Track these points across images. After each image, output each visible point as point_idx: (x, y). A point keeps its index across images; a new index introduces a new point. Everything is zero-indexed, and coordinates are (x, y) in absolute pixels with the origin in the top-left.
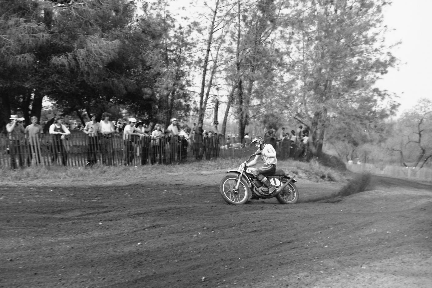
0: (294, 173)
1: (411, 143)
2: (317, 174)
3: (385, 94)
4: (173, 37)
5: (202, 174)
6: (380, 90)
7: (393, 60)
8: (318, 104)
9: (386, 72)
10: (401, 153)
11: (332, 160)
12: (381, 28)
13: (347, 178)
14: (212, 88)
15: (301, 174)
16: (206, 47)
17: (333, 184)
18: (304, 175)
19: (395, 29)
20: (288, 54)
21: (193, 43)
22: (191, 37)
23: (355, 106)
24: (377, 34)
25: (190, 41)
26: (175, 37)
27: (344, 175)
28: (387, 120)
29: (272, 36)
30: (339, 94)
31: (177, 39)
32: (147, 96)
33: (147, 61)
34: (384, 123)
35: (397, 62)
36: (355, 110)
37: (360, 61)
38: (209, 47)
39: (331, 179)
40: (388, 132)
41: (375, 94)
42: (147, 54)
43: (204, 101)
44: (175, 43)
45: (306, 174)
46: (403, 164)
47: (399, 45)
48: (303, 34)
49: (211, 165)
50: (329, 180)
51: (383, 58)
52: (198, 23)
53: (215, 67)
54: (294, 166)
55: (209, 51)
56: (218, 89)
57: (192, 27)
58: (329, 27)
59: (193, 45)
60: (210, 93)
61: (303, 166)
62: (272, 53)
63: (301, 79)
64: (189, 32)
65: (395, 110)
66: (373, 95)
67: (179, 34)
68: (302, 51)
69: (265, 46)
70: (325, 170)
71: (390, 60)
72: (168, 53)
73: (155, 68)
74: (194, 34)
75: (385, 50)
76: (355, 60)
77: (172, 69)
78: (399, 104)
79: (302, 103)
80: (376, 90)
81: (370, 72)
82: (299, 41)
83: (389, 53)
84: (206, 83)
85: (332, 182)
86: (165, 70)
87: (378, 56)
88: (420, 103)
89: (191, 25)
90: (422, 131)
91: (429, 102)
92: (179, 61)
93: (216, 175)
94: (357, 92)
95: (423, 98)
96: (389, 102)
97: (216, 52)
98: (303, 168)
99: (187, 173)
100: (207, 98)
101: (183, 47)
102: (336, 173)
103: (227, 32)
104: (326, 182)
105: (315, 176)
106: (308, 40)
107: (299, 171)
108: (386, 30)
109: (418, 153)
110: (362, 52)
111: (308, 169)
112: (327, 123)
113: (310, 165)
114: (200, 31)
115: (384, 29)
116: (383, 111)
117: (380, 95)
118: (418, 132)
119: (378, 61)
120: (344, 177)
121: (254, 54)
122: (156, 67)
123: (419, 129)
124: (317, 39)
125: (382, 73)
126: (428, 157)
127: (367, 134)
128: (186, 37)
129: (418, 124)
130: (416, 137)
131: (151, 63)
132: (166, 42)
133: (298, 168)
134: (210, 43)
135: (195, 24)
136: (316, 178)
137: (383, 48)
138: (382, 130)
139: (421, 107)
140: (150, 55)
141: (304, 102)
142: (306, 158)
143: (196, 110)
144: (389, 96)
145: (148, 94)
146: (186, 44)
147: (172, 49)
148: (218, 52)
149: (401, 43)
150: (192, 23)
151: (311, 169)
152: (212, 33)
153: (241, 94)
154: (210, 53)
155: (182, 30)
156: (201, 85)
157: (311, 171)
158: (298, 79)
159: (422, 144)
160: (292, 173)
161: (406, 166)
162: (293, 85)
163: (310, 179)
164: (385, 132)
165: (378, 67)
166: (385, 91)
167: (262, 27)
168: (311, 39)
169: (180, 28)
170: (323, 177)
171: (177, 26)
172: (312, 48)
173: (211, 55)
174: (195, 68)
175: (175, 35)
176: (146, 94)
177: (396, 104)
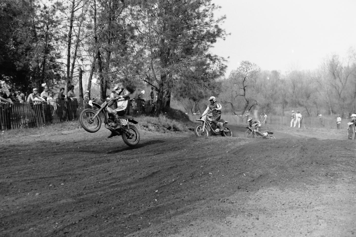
0: (144, 126)
1: (238, 96)
2: (164, 126)
3: (215, 59)
4: (40, 16)
5: (63, 134)
6: (212, 55)
7: (219, 31)
8: (162, 69)
9: (215, 41)
10: (232, 104)
11: (177, 113)
12: (210, 6)
13: (189, 128)
14: (77, 59)
15: (150, 127)
16: (69, 24)
17: (177, 133)
18: (153, 127)
19: (220, 7)
20: (137, 28)
21: (57, 21)
22: (55, 16)
23: (193, 69)
24: (207, 11)
25: (55, 19)
26: (42, 16)
27: (187, 125)
28: (217, 80)
29: (123, 14)
30: (179, 59)
31: (43, 18)
32: (20, 68)
33: (18, 38)
34: (215, 82)
35: (223, 33)
36: (192, 73)
37: (194, 33)
38: (72, 24)
39: (176, 129)
40: (219, 89)
41: (208, 59)
42: (16, 31)
43: (70, 70)
44: (42, 21)
45: (155, 127)
46: (233, 113)
47: (224, 20)
48: (148, 11)
49: (72, 125)
50: (174, 131)
51: (212, 30)
52: (60, 3)
53: (78, 41)
54: (145, 121)
55: (71, 27)
56: (82, 60)
57: (56, 7)
58: (168, 6)
59: (58, 22)
60: (75, 64)
61: (153, 121)
62: (125, 28)
63: (148, 48)
64: (54, 11)
65: (223, 71)
66: (206, 60)
67: (45, 13)
68: (148, 25)
69: (119, 22)
70: (171, 122)
71: (217, 31)
72: (36, 30)
73: (25, 44)
74: (58, 13)
75: (214, 24)
76: (190, 32)
77: (41, 44)
78: (226, 66)
79: (150, 69)
80: (209, 56)
81: (203, 42)
82: (144, 17)
83: (216, 26)
84: (72, 55)
85: (177, 132)
86: (35, 45)
87: (209, 28)
88: (242, 65)
89: (55, 5)
90: (245, 87)
91: (249, 64)
92: (47, 37)
93: (75, 134)
94: (193, 58)
95: (245, 61)
96: (218, 65)
97: (78, 28)
98: (153, 122)
99: (49, 134)
100: (73, 68)
101: (49, 24)
102: (180, 125)
103: (86, 11)
104: (172, 132)
105: (163, 127)
106: (152, 16)
107: (150, 124)
108: (213, 7)
109: (244, 104)
110: (196, 25)
111: (156, 123)
112: (170, 84)
113: (159, 119)
114: (63, 10)
115: (212, 7)
116: (214, 72)
117: (211, 60)
118: (243, 88)
119: (208, 32)
120: (187, 127)
121: (109, 29)
122: (26, 42)
123: (243, 85)
124: (159, 15)
125: (212, 42)
126: (252, 107)
127: (203, 91)
128: (52, 16)
129: (242, 82)
130: (242, 92)
131: (21, 39)
132: (33, 21)
133: (149, 122)
134: (72, 21)
135: (59, 4)
136: (164, 130)
137: (212, 22)
138: (214, 88)
139: (244, 68)
140: (20, 32)
141: (151, 68)
142: (156, 114)
143: (64, 78)
144: (218, 60)
145: (21, 66)
146: (52, 22)
147: (39, 26)
148: (80, 28)
149: (225, 18)
150: (55, 4)
151: (159, 122)
152: (73, 12)
153: (100, 63)
154: (73, 30)
155: (47, 10)
156: (67, 57)
157: (159, 124)
158: (145, 49)
159: (246, 97)
160: (143, 127)
161: (236, 114)
162: (142, 54)
163: (158, 131)
164: (216, 89)
165: (209, 38)
166: (216, 56)
167: (115, 6)
168: (155, 15)
169: (45, 8)
170: (169, 128)
171: (42, 6)
172: (155, 23)
173: (74, 31)
174: (62, 42)
175: (41, 14)
176: (19, 66)
177: (224, 66)
